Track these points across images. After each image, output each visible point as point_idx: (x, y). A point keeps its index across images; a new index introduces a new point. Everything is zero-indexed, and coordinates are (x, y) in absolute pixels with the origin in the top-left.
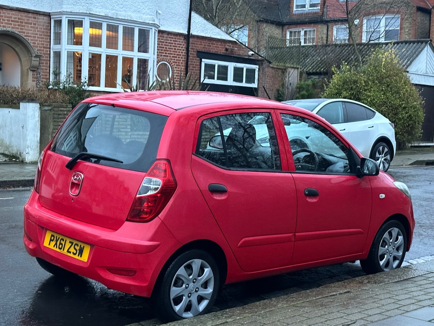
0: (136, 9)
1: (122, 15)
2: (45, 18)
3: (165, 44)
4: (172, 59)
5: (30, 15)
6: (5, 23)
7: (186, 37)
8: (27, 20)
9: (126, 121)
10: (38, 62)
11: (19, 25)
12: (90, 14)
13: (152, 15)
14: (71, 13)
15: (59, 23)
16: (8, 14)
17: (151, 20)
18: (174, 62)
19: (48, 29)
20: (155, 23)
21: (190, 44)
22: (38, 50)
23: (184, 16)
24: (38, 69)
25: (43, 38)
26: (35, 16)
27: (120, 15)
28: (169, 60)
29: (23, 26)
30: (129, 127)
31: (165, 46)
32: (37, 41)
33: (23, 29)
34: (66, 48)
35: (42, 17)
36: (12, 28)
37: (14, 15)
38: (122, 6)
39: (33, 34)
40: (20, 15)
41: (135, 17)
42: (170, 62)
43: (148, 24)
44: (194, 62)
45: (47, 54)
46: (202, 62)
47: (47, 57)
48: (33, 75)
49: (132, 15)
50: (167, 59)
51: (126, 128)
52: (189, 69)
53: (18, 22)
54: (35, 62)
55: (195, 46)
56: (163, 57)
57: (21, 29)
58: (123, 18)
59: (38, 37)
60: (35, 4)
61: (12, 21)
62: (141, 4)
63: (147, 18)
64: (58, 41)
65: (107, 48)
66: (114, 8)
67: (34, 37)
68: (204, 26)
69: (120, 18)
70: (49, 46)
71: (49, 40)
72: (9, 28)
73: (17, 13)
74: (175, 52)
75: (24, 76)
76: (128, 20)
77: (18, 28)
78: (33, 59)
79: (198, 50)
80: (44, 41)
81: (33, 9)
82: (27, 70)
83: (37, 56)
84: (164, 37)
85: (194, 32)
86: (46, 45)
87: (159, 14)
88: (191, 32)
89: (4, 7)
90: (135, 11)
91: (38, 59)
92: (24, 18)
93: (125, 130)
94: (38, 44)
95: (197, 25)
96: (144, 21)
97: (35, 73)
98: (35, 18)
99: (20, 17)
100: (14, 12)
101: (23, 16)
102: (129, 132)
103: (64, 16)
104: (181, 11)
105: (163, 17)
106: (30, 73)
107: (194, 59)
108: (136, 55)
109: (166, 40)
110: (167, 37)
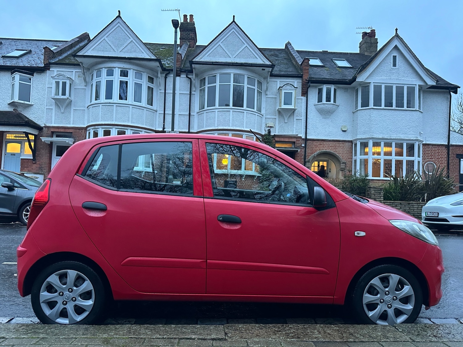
0: (404, 132)
1: (394, 136)
2: (349, 143)
3: (430, 151)
4: (436, 160)
5: (341, 143)
6: (326, 148)
7: (446, 146)
8: (339, 145)
9: (380, 194)
10: (344, 166)
11: (334, 148)
12: (372, 138)
13: (415, 135)
14: (362, 139)
15: (356, 145)
16: (328, 143)
17: (415, 138)
18: (437, 162)
19: (351, 149)
20: (418, 139)
21: (450, 151)
22: (345, 160)
23: (445, 134)
24: (345, 169)
25: (348, 154)
26: (343, 143)
27: (393, 137)
28: (434, 161)
29: (336, 148)
30: (382, 198)
31: (430, 153)
32: (344, 155)
33: (336, 150)
34: (359, 157)
35: (347, 143)
36: (330, 150)
37: (331, 144)
38: (394, 132)
39: (342, 152)
40: (334, 143)
41: (402, 137)
42: (435, 162)
43: (413, 140)
44: (455, 161)
45: (351, 162)
46: (461, 161)
47: (351, 163)
48: (342, 173)
49: (401, 136)
50: (432, 160)
51: (380, 198)
52: (451, 166)
53: (333, 147)
54: (343, 166)
55: (454, 151)
56: (429, 159)
57: (335, 150)
58: (395, 138)
59: (345, 154)
60: (343, 137)
61: (330, 146)
62: (407, 129)
63: (412, 137)
64: (356, 155)
65: (384, 155)
66: (388, 133)
67: (342, 153)
68: (461, 139)
69: (393, 138)
70: (351, 157)
71: (351, 154)
72: (329, 150)
73: (333, 142)
74: (438, 156)
75: (337, 173)
76: (398, 139)
77: (333, 150)
78: (342, 164)
79: (457, 154)
80: (348, 155)
81: (342, 139)
82: (339, 170)
83: (343, 163)
84: (429, 147)
85: (452, 142)
86: (350, 157)
87: (422, 134)
88: (450, 143)
89: (326, 140)
90: (403, 134)
91: (344, 164)
92: (337, 144)
93: (380, 199)
94: (345, 157)
95: (455, 139)
96: (410, 139)
97: (343, 172)
98: (344, 144)
99: (334, 144)
100: (331, 142)
101: (336, 144)
102: (382, 200)
103: (358, 141)
104: (442, 131)
105: (428, 136)
106: (341, 172)
107: (454, 160)
108: (405, 158)
109: (431, 149)
110: (432, 147)
